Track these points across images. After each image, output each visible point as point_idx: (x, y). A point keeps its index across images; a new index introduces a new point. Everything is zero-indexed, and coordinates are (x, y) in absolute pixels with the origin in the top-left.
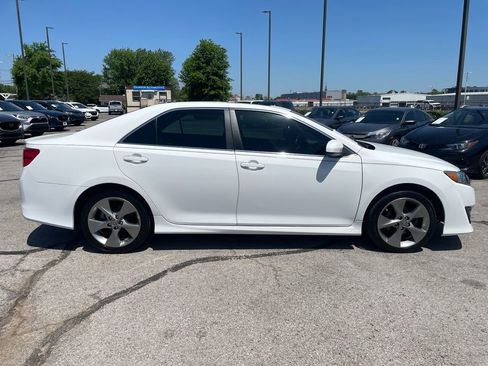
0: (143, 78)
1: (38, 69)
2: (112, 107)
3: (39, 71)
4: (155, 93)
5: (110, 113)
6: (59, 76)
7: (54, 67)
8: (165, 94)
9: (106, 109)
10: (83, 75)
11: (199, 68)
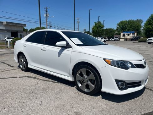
0: (129, 29)
1: (97, 28)
2: (115, 39)
3: (98, 29)
4: (131, 34)
5: (114, 40)
6: (103, 30)
7: (102, 28)
8: (134, 34)
9: (113, 39)
10: (111, 29)
11: (150, 24)
